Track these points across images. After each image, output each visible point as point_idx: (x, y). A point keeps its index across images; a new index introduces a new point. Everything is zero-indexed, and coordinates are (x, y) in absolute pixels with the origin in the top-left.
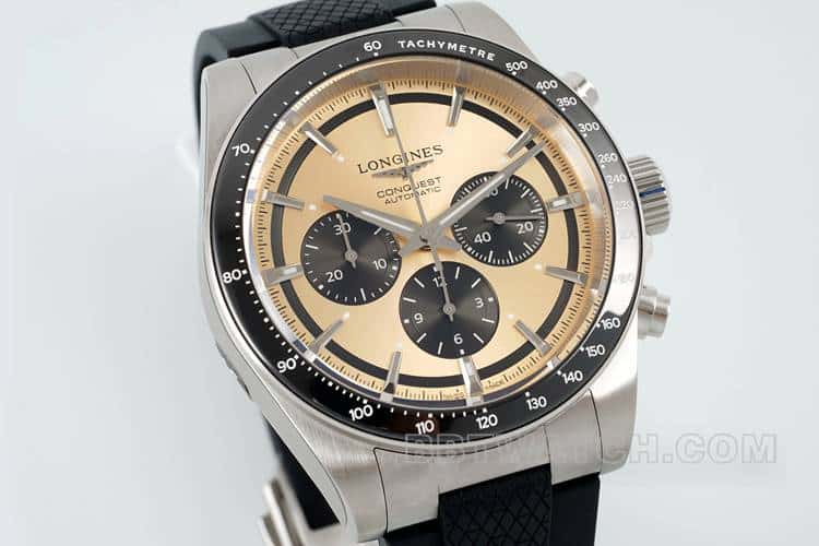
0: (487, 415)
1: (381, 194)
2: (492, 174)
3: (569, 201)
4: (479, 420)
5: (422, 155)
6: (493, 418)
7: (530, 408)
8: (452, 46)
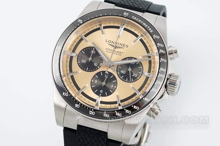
0: (93, 111)
1: (107, 49)
2: (135, 59)
3: (149, 75)
4: (90, 111)
5: (122, 46)
6: (94, 113)
7: (104, 116)
8: (144, 24)
